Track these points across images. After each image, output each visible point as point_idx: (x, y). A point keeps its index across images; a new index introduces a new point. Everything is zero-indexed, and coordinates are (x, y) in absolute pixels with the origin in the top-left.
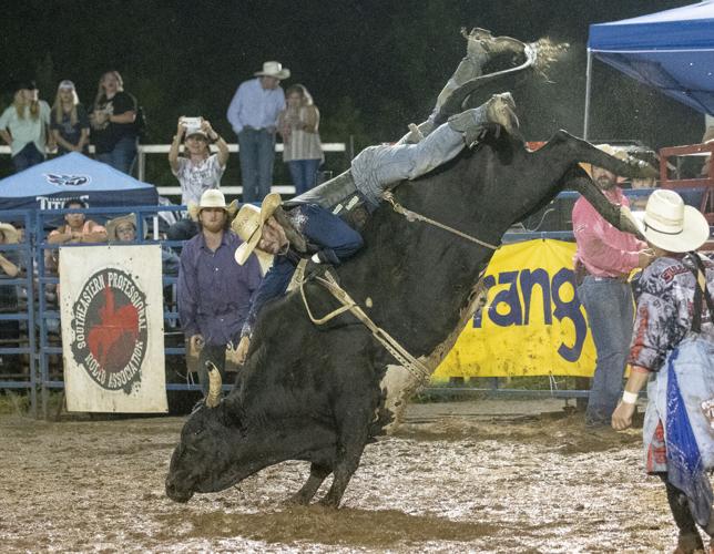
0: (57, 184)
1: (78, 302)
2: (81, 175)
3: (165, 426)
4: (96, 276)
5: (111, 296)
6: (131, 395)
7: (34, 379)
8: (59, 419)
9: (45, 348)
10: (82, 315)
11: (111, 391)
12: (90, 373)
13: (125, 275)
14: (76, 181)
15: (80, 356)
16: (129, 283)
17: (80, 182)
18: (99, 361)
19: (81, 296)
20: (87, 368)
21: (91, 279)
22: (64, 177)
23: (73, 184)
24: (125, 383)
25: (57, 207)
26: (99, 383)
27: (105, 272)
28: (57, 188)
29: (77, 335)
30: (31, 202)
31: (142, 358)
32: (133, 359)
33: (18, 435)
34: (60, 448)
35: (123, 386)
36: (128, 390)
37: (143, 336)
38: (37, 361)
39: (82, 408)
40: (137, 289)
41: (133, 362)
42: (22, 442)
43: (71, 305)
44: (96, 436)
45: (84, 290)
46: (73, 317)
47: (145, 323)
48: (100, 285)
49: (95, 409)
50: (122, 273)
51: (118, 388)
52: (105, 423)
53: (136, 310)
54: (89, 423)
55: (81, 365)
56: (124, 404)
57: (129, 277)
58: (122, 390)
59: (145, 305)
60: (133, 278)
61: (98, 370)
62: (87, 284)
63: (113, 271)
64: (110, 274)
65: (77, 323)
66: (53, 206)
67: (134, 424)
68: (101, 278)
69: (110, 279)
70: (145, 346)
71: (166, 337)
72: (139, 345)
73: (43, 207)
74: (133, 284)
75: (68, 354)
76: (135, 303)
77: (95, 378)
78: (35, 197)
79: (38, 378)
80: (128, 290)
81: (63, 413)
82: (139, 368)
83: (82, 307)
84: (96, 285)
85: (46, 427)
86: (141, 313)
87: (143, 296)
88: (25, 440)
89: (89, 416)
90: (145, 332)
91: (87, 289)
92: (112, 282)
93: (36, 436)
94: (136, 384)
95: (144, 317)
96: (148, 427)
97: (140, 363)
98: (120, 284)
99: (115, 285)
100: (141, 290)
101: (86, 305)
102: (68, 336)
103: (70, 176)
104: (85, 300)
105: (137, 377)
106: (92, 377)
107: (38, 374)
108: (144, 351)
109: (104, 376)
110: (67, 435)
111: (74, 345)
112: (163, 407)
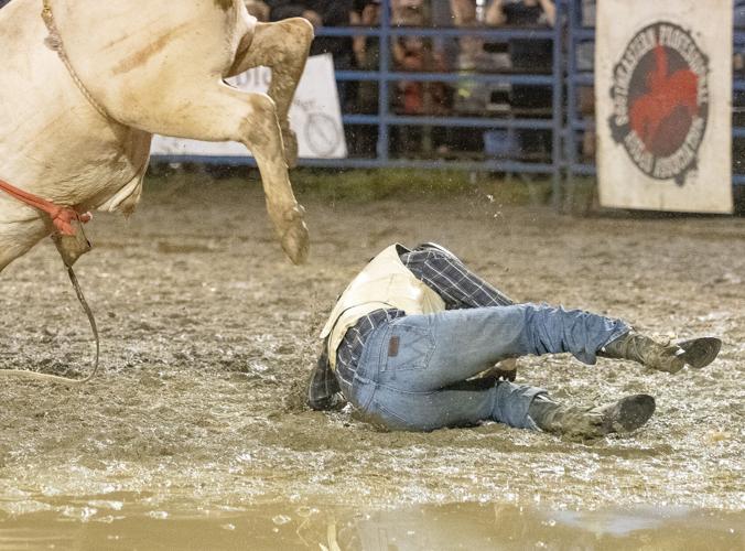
1: (620, 64)
4: (644, 30)
6: (685, 187)
7: (558, 163)
8: (588, 215)
9: (574, 123)
10: (624, 82)
11: (657, 183)
12: (632, 157)
13: (682, 31)
15: (619, 134)
16: (688, 41)
18: (644, 141)
19: (624, 57)
20: (628, 149)
21: (638, 35)
24: (676, 171)
26: (643, 170)
27: (656, 27)
29: (617, 106)
32: (688, 140)
33: (534, 234)
34: (587, 254)
35: (674, 176)
36: (680, 179)
37: (703, 111)
38: (562, 139)
39: (619, 203)
40: (697, 50)
41: (689, 146)
43: (610, 66)
45: (628, 48)
46: (612, 83)
47: (706, 95)
48: (648, 44)
49: (637, 204)
50: (677, 27)
51: (667, 178)
53: (695, 77)
55: (621, 147)
56: (675, 199)
57: (688, 33)
58: (672, 181)
59: (708, 71)
60: (693, 35)
61: (643, 152)
62: (632, 41)
63: (668, 24)
64: (663, 29)
65: (617, 90)
67: (687, 226)
68: (651, 33)
69: (662, 36)
70: (705, 124)
71: (734, 114)
72: (697, 123)
74: (693, 42)
75: (604, 132)
76: (695, 67)
77: (637, 164)
79: (565, 159)
80: (687, 51)
81: (594, 207)
82: (696, 151)
83: (625, 70)
84: (644, 42)
85: (570, 225)
86: (702, 81)
87: (705, 59)
89: (628, 214)
90: (705, 105)
91: (632, 47)
92: (665, 39)
93: (558, 235)
94: (691, 173)
95: (706, 86)
96: (706, 229)
97: (698, 146)
98: (676, 41)
99: (669, 44)
100: (703, 51)
101: (630, 68)
102: (605, 107)
104: (629, 61)
105: (693, 165)
106: (634, 161)
107: (563, 156)
108: (703, 131)
109: (650, 161)
110: (598, 236)
111: (612, 120)
112: (725, 205)
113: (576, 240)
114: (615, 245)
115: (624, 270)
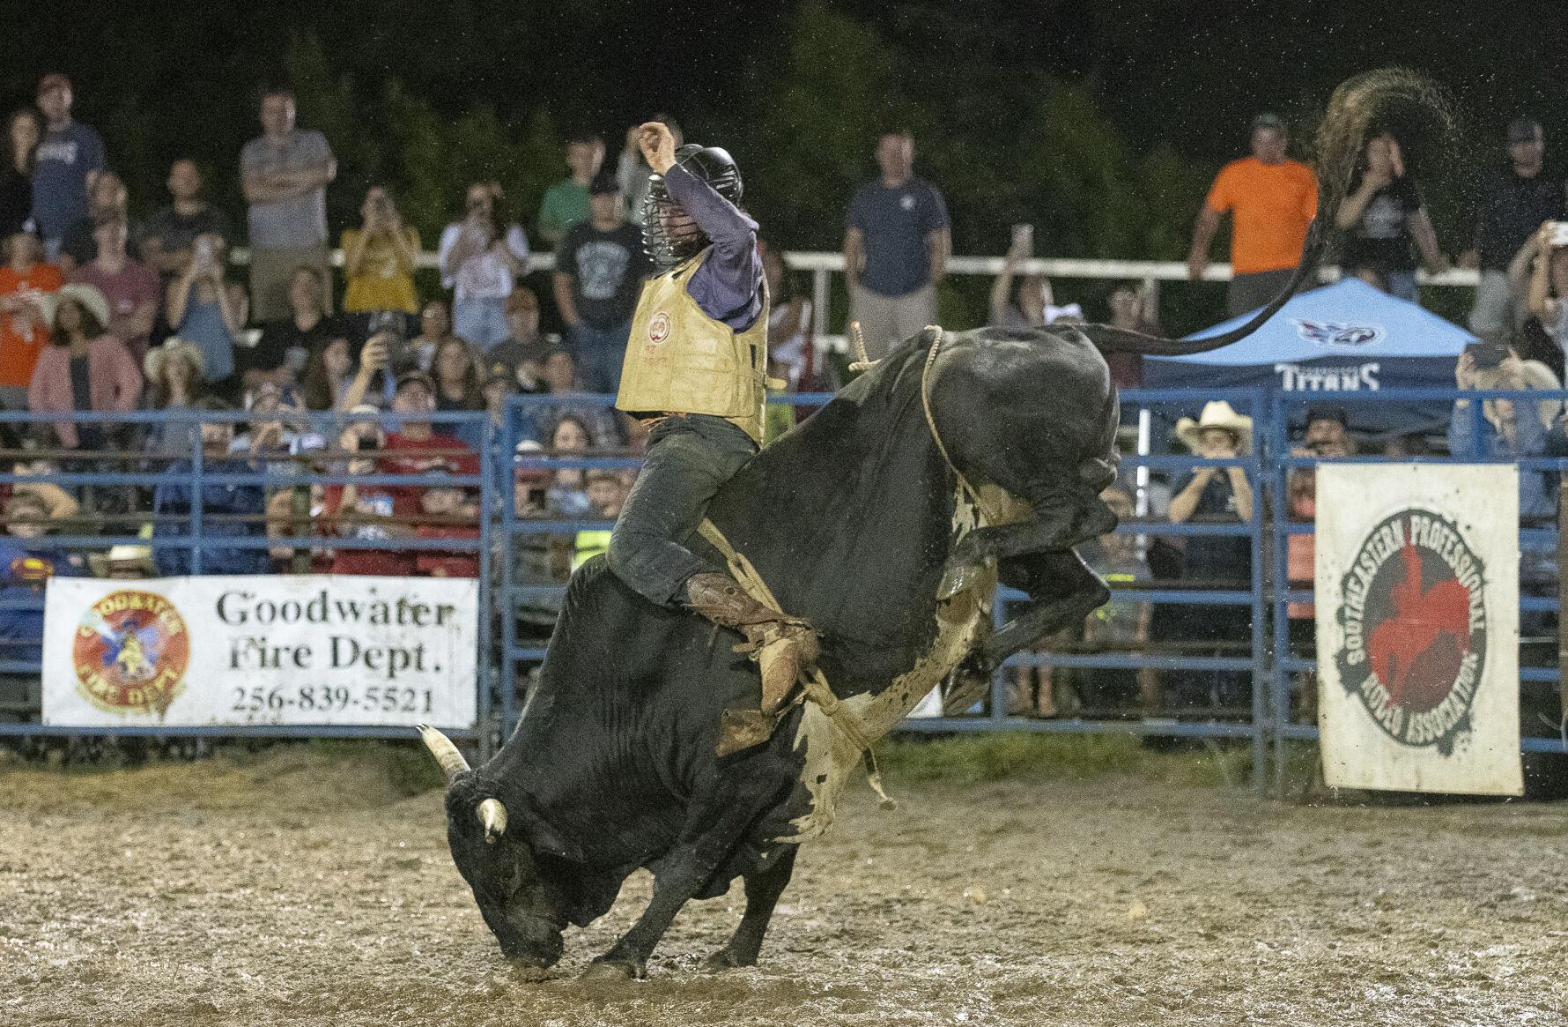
0: (1316, 341)
1: (1352, 573)
2: (1365, 326)
3: (1515, 821)
4: (1387, 522)
5: (1415, 563)
6: (1453, 758)
7: (1261, 722)
8: (1306, 799)
10: (1358, 599)
11: (1411, 750)
12: (1372, 712)
13: (1444, 523)
14: (1355, 337)
15: (1352, 678)
16: (1453, 538)
17: (1363, 339)
18: (1389, 689)
19: (1358, 562)
20: (1366, 702)
21: (1377, 529)
22: (1332, 328)
23: (1348, 340)
24: (1440, 733)
25: (1315, 387)
26: (1389, 732)
27: (1405, 517)
28: (1317, 349)
29: (1347, 636)
30: (1265, 375)
31: (1475, 685)
32: (1456, 686)
33: (1227, 829)
34: (1307, 858)
35: (1436, 740)
36: (1445, 746)
37: (1478, 643)
38: (1266, 686)
39: (1354, 781)
40: (1467, 550)
41: (1457, 694)
42: (1234, 842)
43: (1337, 578)
44: (1377, 836)
45: (1363, 550)
46: (1339, 602)
47: (1482, 618)
48: (1393, 541)
49: (1380, 783)
50: (1438, 518)
51: (1426, 743)
52: (1398, 812)
53: (1465, 592)
54: (1366, 811)
55: (1355, 697)
56: (1438, 774)
57: (1453, 527)
58: (1433, 749)
59: (1483, 583)
60: (1461, 529)
61: (1387, 705)
62: (1370, 538)
63: (1422, 513)
64: (1415, 519)
65: (1348, 612)
66: (1308, 384)
67: (1456, 816)
68: (1397, 526)
69: (1414, 531)
70: (1481, 662)
71: (1523, 647)
72: (1470, 660)
73: (1288, 385)
74: (1461, 540)
75: (1328, 674)
76: (1464, 578)
77: (1380, 723)
78: (1272, 366)
79: (1269, 719)
80: (1451, 552)
81: (1316, 788)
82: (1469, 704)
83: (1359, 582)
84: (1388, 540)
85: (1284, 816)
86: (1475, 598)
87: (1479, 565)
88: (1240, 839)
89: (1367, 798)
90: (1481, 634)
91: (1370, 547)
92: (1419, 535)
93: (1260, 832)
94: (1462, 735)
95: (1481, 605)
96: (1484, 821)
97: (1472, 695)
98: (1434, 539)
99: (1424, 542)
100: (1476, 552)
101: (1367, 579)
102: (1329, 639)
103: (1344, 326)
104: (1366, 569)
105: (1465, 723)
106: (1375, 718)
107: (1268, 711)
108: (1478, 673)
109: (1398, 719)
110: (1321, 831)
111: (1341, 657)
112: (1512, 782)
113: (1288, 838)
114: (1348, 845)
115: (1361, 882)
